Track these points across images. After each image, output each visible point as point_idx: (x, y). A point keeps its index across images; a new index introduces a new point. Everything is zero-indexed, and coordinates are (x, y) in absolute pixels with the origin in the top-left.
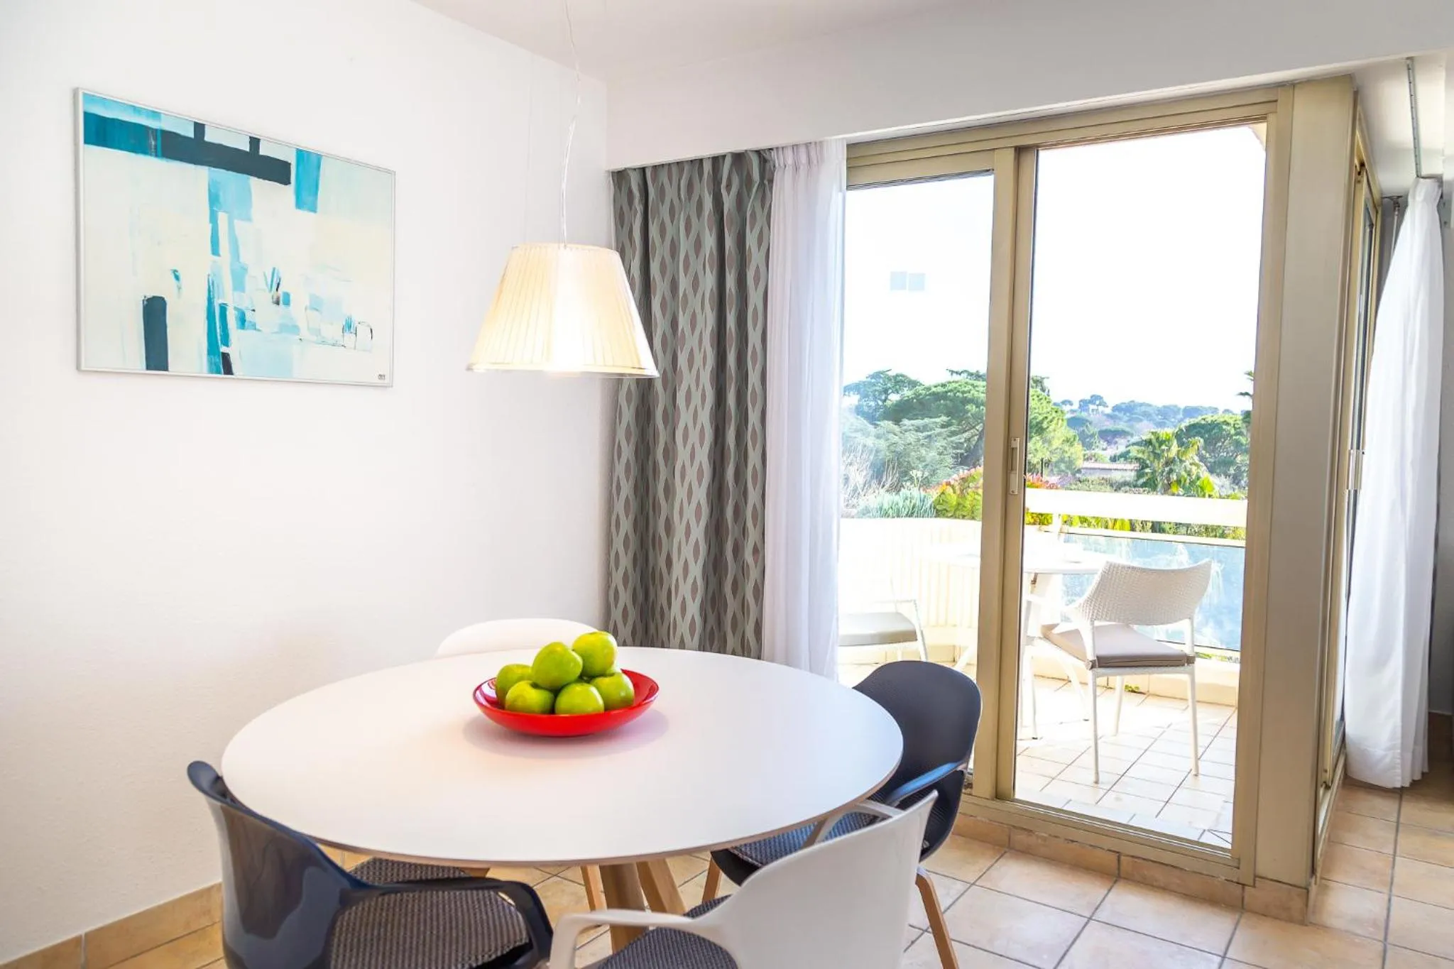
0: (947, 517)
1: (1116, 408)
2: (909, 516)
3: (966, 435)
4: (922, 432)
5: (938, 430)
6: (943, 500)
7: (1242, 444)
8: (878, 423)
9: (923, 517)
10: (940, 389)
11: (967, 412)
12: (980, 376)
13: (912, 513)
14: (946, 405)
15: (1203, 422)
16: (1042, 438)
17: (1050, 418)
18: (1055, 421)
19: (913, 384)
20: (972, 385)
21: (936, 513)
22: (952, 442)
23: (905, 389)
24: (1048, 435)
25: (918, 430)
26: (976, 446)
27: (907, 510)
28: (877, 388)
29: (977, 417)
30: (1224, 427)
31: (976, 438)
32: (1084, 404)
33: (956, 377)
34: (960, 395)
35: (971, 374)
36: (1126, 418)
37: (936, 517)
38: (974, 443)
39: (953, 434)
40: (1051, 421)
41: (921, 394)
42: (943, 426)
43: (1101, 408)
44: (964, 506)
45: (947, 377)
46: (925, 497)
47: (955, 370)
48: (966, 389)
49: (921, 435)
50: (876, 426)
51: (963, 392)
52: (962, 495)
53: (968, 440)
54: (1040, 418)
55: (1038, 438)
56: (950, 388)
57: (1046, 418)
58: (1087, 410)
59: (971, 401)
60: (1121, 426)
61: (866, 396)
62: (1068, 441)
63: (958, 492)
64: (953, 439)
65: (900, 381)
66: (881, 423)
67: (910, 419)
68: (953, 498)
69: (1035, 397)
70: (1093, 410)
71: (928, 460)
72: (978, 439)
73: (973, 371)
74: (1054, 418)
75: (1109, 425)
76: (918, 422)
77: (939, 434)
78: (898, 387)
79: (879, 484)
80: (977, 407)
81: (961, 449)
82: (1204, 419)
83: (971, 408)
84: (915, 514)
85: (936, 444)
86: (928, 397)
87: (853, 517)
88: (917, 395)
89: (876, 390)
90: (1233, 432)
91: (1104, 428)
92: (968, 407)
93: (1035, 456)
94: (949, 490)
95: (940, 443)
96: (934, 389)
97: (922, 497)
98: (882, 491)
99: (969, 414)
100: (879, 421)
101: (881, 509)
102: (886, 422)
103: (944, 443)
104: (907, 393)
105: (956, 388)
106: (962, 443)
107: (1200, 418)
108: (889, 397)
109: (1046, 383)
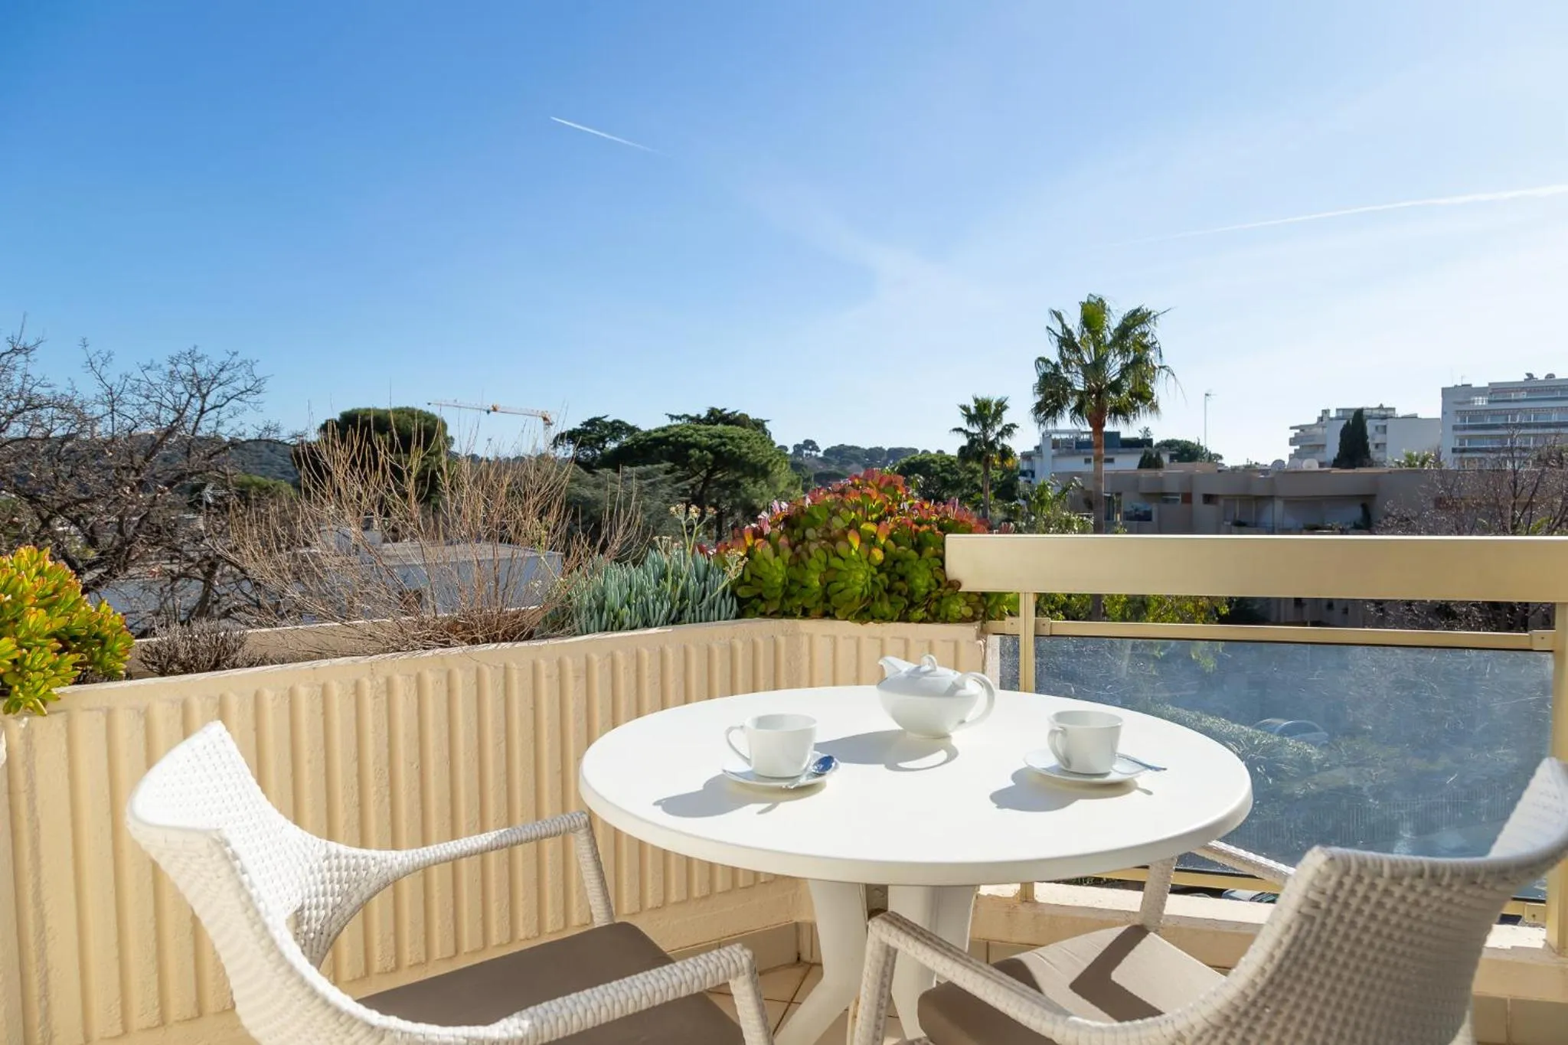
0: (763, 615)
1: (827, 452)
2: (673, 623)
3: (691, 481)
4: (645, 479)
5: (662, 476)
6: (752, 576)
7: (948, 481)
8: (597, 471)
9: (707, 620)
10: (660, 434)
11: (692, 456)
12: (701, 421)
13: (681, 612)
14: (668, 450)
15: (913, 461)
16: (767, 481)
17: (775, 460)
18: (779, 464)
19: (632, 430)
20: (694, 429)
21: (739, 605)
22: (677, 489)
23: (624, 437)
24: (772, 478)
25: (640, 477)
26: (701, 492)
27: (667, 606)
28: (593, 436)
29: (701, 462)
30: (932, 465)
31: (700, 485)
32: (798, 448)
33: (675, 422)
34: (683, 440)
35: (691, 419)
36: (837, 462)
37: (738, 617)
38: (698, 490)
39: (679, 480)
40: (776, 463)
41: (641, 440)
42: (667, 472)
43: (814, 453)
44: (804, 587)
45: (666, 422)
46: (708, 567)
47: (675, 414)
48: (689, 433)
49: (644, 482)
50: (594, 474)
51: (686, 437)
52: (798, 561)
53: (693, 487)
54: (765, 461)
55: (763, 482)
56: (671, 433)
57: (770, 461)
58: (801, 456)
59: (695, 445)
60: (833, 468)
61: (582, 444)
62: (792, 484)
63: (787, 553)
64: (679, 485)
65: (617, 428)
66: (600, 472)
67: (631, 466)
68: (777, 570)
69: (758, 440)
70: (807, 455)
71: (653, 509)
72: (703, 486)
73: (693, 414)
74: (778, 460)
75: (821, 468)
76: (641, 468)
77: (663, 481)
78: (615, 434)
79: (593, 543)
80: (701, 451)
81: (686, 496)
82: (913, 458)
83: (694, 453)
84: (688, 613)
85: (661, 491)
86: (649, 443)
87: (530, 636)
88: (636, 441)
89: (592, 439)
90: (939, 469)
91: (818, 472)
92: (691, 452)
93: (761, 501)
94: (764, 549)
95: (665, 490)
96: (655, 435)
97: (702, 570)
98: (603, 561)
99: (693, 460)
100: (599, 469)
101: (601, 609)
102: (605, 470)
103: (668, 490)
104: (625, 439)
105: (677, 432)
106: (686, 490)
107: (910, 457)
108: (607, 446)
109: (768, 426)
